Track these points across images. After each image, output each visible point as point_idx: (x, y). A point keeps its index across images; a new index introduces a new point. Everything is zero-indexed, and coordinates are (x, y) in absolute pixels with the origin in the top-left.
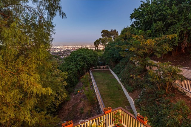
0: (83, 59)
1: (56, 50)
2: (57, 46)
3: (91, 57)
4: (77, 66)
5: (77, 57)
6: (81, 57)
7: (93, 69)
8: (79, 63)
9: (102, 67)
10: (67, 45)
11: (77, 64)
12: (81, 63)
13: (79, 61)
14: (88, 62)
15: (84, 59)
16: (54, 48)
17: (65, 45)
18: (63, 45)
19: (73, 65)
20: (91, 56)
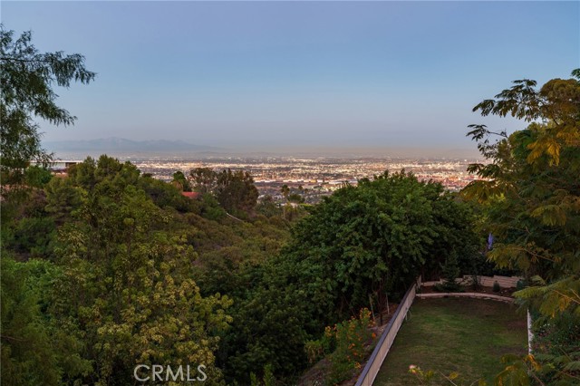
0: (370, 232)
1: (332, 182)
2: (339, 163)
3: (412, 223)
4: (333, 269)
5: (341, 221)
6: (360, 224)
7: (435, 289)
8: (348, 252)
9: (487, 281)
10: (385, 161)
11: (336, 255)
12: (356, 253)
13: (349, 243)
14: (394, 250)
15: (375, 232)
16: (325, 174)
17: (377, 161)
18: (367, 160)
19: (317, 262)
20: (414, 221)
